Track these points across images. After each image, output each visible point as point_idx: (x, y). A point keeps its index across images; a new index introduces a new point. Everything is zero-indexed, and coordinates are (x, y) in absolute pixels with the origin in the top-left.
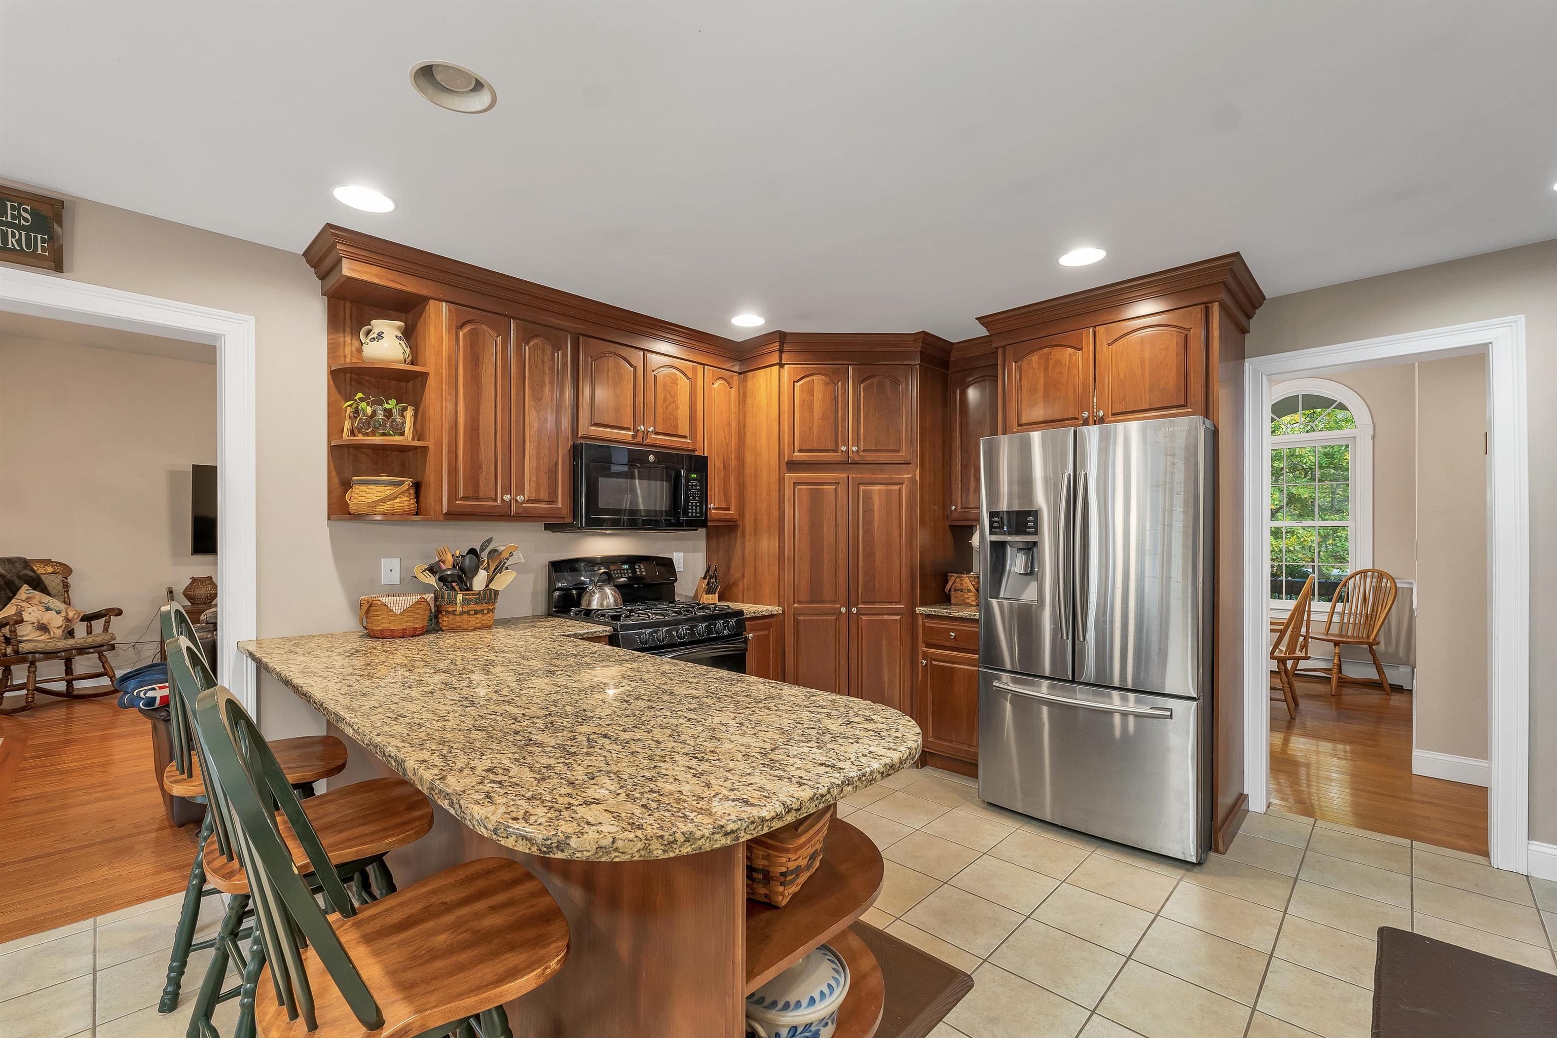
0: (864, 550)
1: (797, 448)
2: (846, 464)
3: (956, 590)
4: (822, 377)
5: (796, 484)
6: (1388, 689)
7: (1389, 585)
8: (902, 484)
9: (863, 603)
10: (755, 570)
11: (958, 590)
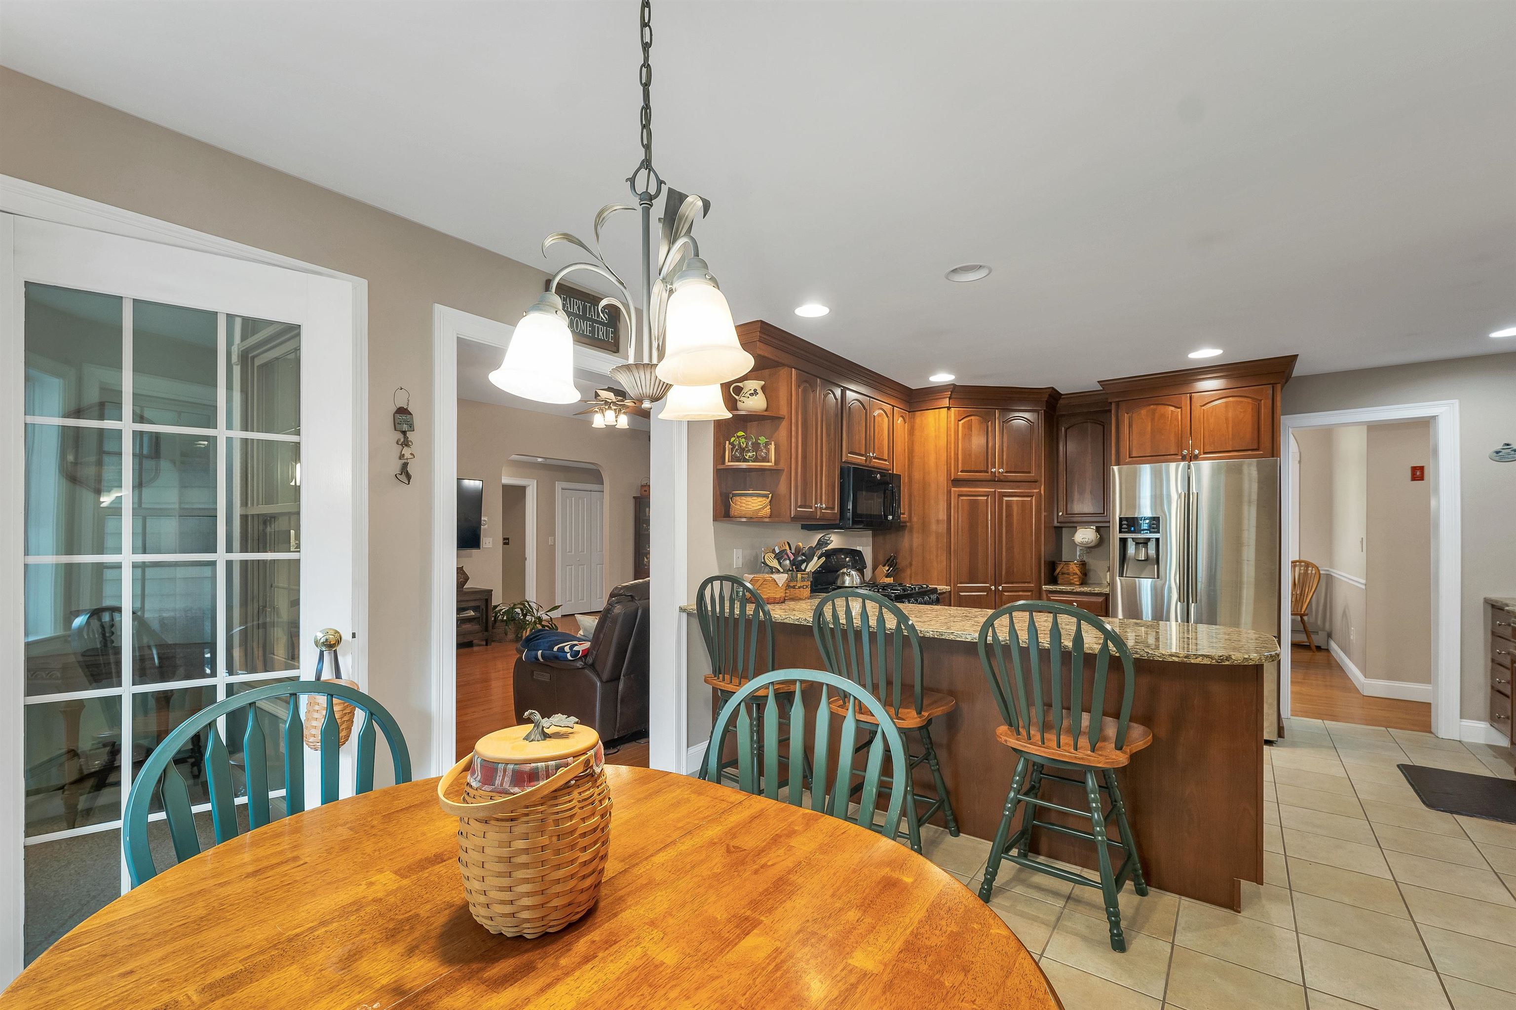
0: (1006, 544)
1: (960, 471)
2: (995, 480)
3: (1063, 574)
4: (977, 418)
5: (959, 495)
6: (1314, 648)
7: (1314, 572)
8: (1033, 496)
9: (1005, 583)
10: (923, 560)
11: (1064, 574)
